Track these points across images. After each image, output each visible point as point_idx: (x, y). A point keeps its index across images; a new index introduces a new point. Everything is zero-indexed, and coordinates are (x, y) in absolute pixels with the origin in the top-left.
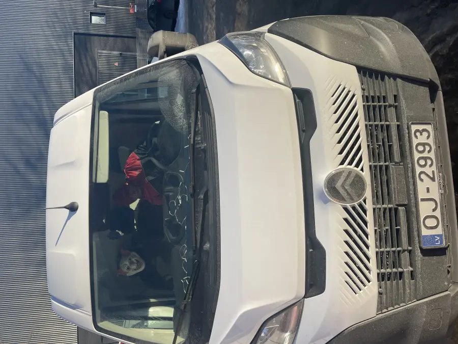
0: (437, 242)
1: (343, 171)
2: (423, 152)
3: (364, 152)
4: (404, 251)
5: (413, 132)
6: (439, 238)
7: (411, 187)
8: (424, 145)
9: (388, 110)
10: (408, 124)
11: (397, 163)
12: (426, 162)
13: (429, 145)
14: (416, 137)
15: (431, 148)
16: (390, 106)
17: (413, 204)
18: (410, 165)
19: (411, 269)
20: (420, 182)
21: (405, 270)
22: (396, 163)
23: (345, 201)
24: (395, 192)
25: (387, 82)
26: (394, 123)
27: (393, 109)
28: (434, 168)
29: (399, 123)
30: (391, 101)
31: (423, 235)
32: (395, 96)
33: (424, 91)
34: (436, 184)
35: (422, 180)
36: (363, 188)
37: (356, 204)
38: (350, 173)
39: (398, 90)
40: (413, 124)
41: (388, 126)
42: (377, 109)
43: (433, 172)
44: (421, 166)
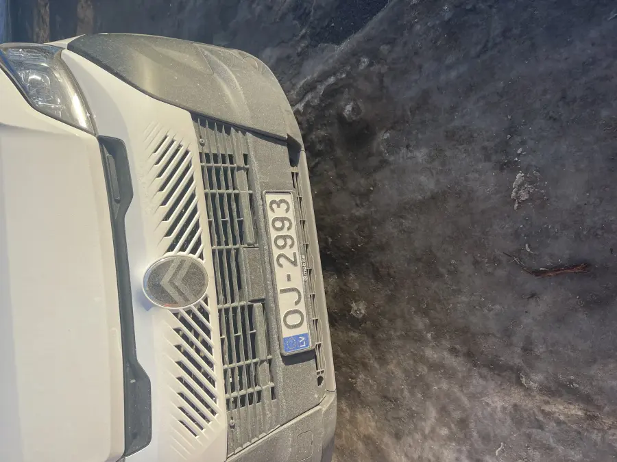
0: (302, 343)
1: (172, 261)
2: (281, 229)
3: (204, 232)
4: (262, 362)
5: (268, 203)
6: (304, 339)
7: (269, 276)
8: (282, 220)
9: (237, 174)
10: (262, 193)
11: (251, 244)
12: (285, 241)
13: (289, 220)
14: (273, 210)
15: (291, 224)
16: (239, 169)
17: (271, 299)
18: (266, 247)
19: (272, 384)
20: (279, 267)
21: (263, 388)
22: (249, 244)
23: (176, 303)
24: (248, 284)
25: (234, 137)
26: (244, 192)
27: (243, 173)
28: (295, 249)
29: (251, 192)
30: (240, 162)
31: (284, 336)
32: (246, 156)
33: (282, 151)
34: (298, 268)
35: (281, 265)
36: (202, 284)
37: (192, 306)
38: (182, 262)
39: (248, 148)
40: (267, 192)
41: (237, 196)
42: (222, 173)
43: (295, 254)
44: (279, 247)
